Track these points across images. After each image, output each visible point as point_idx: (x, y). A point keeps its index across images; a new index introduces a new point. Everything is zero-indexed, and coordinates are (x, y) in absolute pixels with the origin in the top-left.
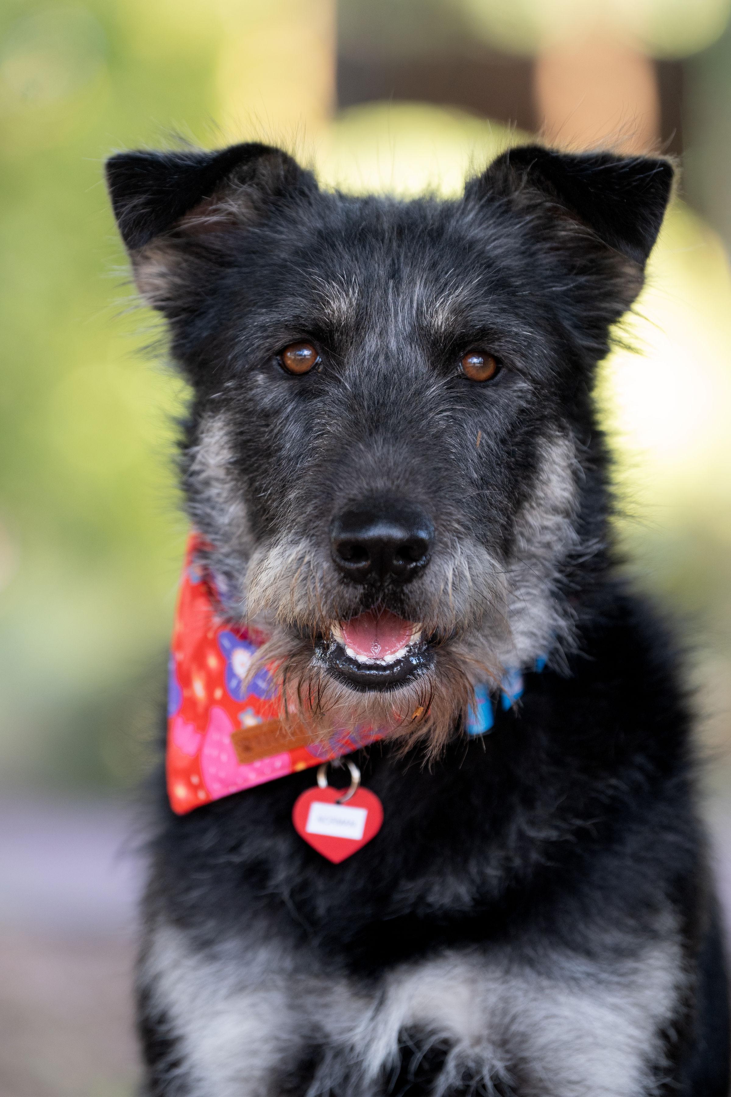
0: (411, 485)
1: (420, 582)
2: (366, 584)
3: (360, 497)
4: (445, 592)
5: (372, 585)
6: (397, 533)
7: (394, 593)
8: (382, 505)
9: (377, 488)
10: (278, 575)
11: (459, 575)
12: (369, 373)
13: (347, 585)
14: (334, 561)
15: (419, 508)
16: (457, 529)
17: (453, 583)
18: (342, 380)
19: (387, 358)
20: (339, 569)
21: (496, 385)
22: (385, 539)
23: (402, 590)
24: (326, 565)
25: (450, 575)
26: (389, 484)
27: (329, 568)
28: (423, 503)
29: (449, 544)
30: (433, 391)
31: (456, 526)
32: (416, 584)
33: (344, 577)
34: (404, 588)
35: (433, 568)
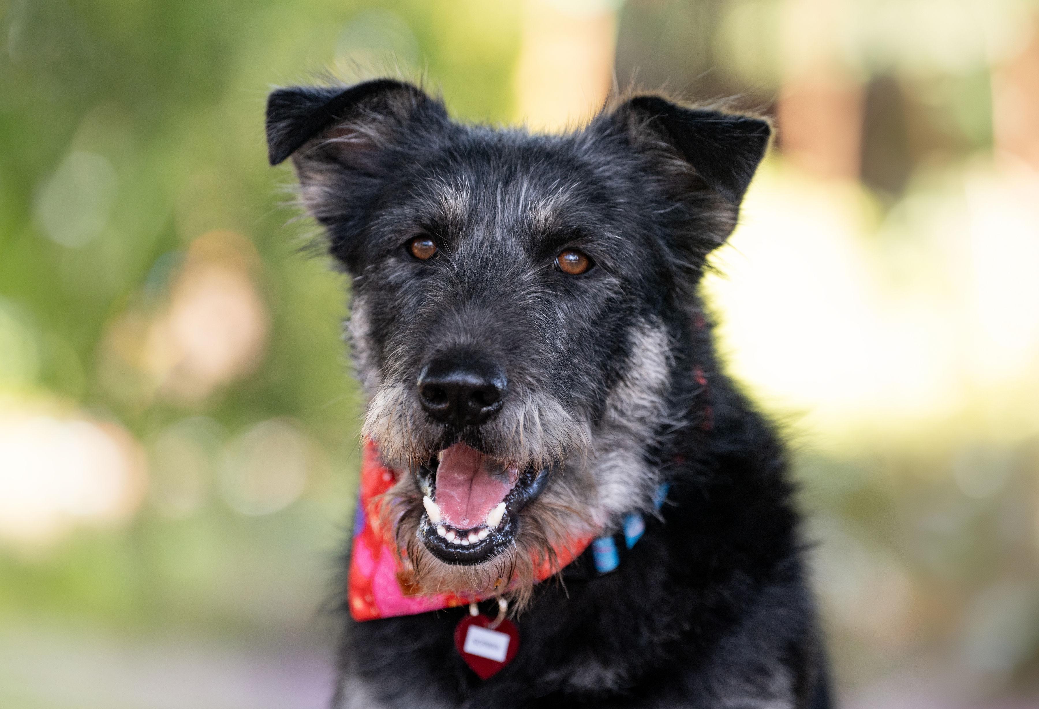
0: (489, 342)
1: (494, 424)
2: (447, 423)
3: (445, 349)
4: (517, 432)
5: (452, 424)
6: (473, 380)
7: (472, 432)
8: (462, 355)
9: (460, 342)
10: (380, 414)
11: (529, 419)
12: (474, 256)
13: (431, 423)
14: (421, 402)
15: (495, 361)
16: (530, 381)
17: (524, 425)
18: (451, 261)
19: (492, 246)
20: (425, 409)
21: (588, 278)
22: (461, 384)
23: (479, 431)
24: (415, 405)
25: (522, 419)
26: (470, 340)
27: (418, 407)
28: (498, 357)
29: (521, 393)
30: (528, 276)
31: (530, 379)
32: (489, 425)
33: (429, 416)
34: (480, 428)
35: (507, 413)
